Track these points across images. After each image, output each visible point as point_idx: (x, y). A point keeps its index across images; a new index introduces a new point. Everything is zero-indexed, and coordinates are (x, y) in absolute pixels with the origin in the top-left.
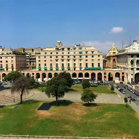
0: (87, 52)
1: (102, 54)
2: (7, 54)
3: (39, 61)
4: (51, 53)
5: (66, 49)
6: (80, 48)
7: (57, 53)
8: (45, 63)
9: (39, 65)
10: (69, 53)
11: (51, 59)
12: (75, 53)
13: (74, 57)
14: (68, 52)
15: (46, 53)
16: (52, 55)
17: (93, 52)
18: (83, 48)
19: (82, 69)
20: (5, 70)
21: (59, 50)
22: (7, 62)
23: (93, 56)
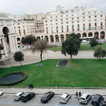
0: (89, 13)
1: (104, 13)
2: (19, 20)
3: (47, 25)
4: (56, 17)
5: (70, 11)
6: (83, 10)
7: (62, 16)
8: (52, 26)
9: (47, 28)
10: (73, 15)
11: (57, 22)
12: (78, 15)
13: (78, 18)
14: (71, 14)
15: (51, 17)
16: (57, 18)
17: (95, 12)
18: (86, 9)
19: (86, 29)
20: (19, 34)
21: (63, 13)
22: (19, 27)
23: (96, 16)
